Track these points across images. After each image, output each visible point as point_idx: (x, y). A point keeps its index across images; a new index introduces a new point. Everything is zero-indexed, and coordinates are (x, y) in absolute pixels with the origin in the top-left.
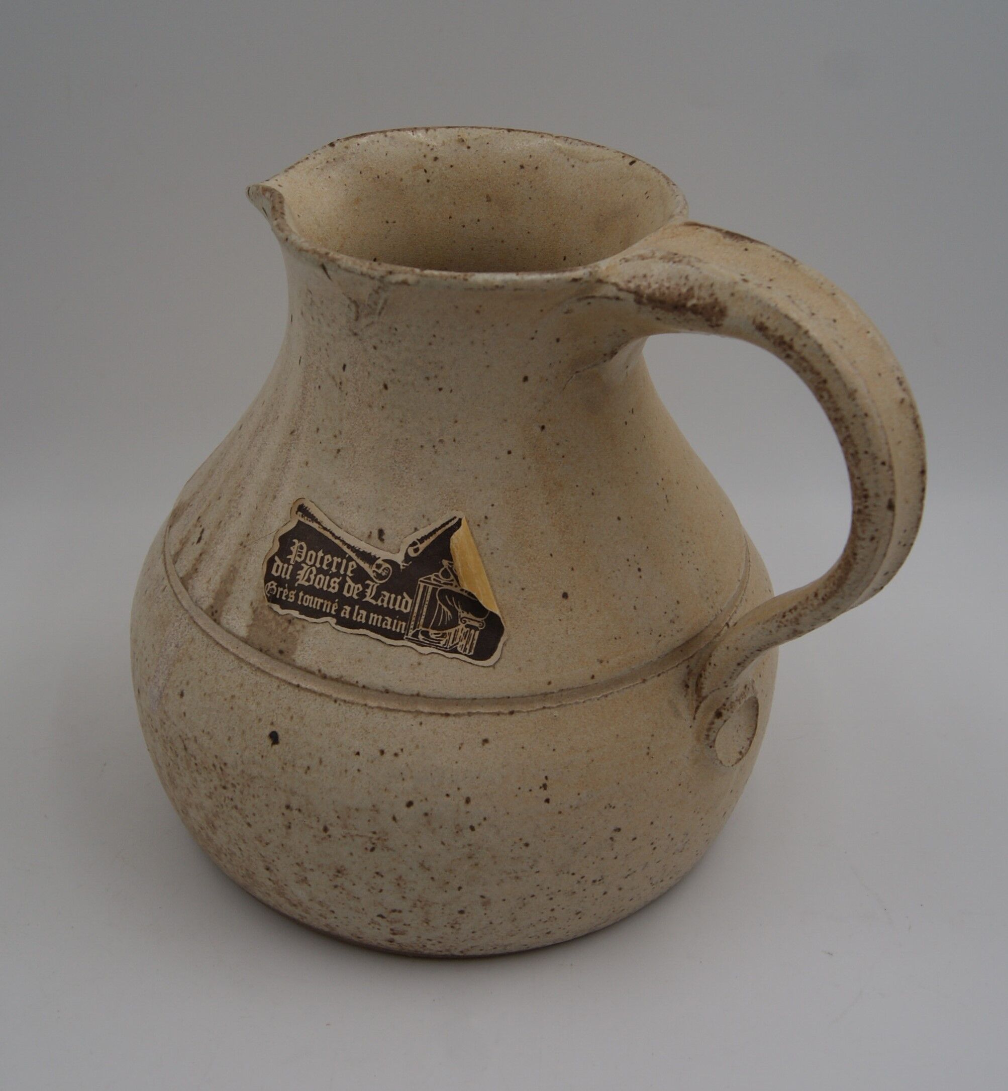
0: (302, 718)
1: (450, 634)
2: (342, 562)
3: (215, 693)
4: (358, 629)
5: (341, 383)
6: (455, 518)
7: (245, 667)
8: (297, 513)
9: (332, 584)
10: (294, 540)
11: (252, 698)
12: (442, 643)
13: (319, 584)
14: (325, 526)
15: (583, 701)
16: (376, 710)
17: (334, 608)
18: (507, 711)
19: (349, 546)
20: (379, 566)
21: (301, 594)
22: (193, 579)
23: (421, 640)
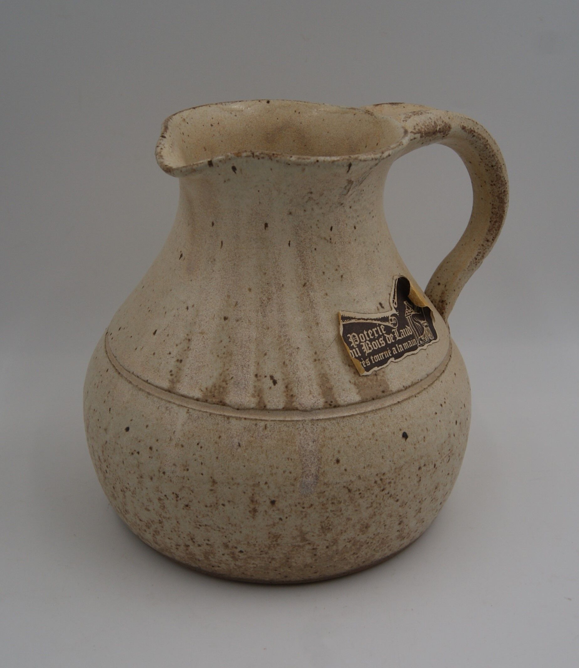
0: (410, 416)
1: (425, 334)
2: (377, 329)
3: (362, 441)
4: (403, 355)
6: (396, 279)
7: (369, 415)
8: (341, 321)
9: (381, 342)
10: (348, 336)
11: (383, 426)
12: (426, 339)
13: (376, 347)
16: (429, 388)
17: (389, 353)
19: (375, 320)
20: (391, 320)
21: (372, 358)
22: (296, 401)
23: (422, 343)
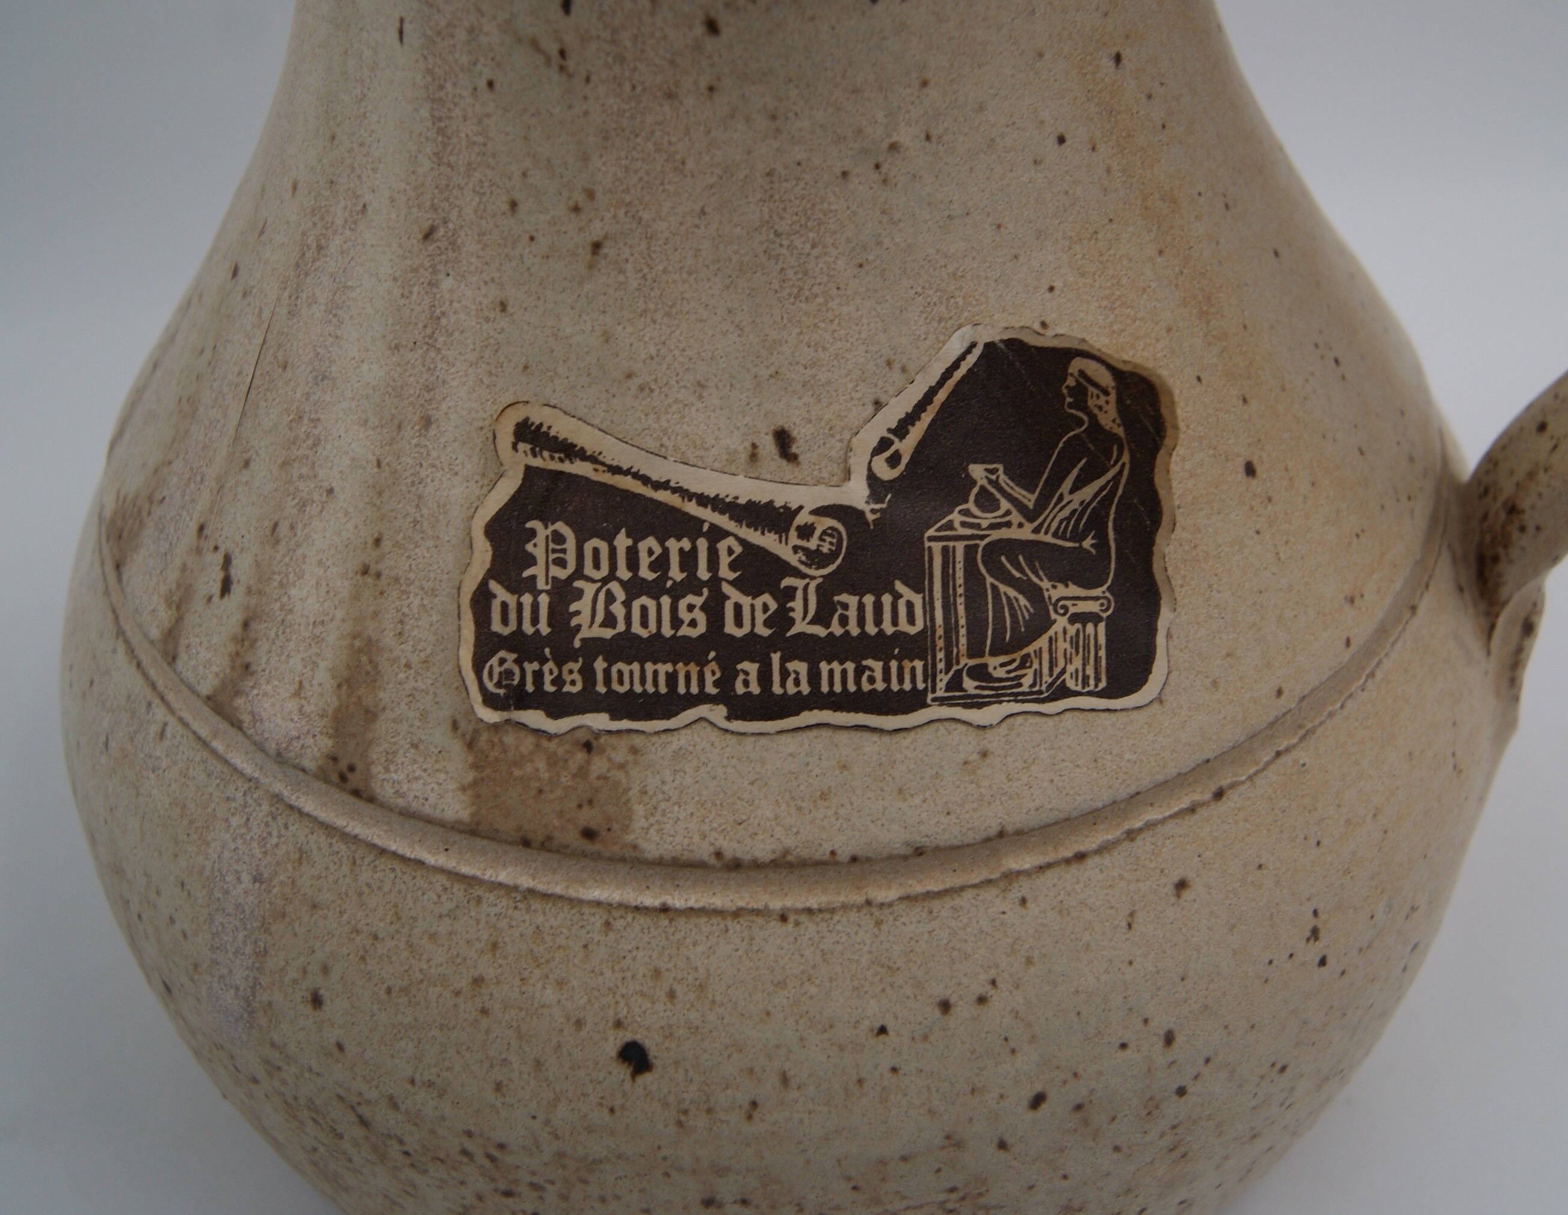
0: (702, 988)
1: (1039, 653)
2: (694, 549)
3: (422, 981)
4: (797, 714)
5: (562, 53)
6: (973, 345)
7: (492, 897)
8: (515, 447)
9: (684, 615)
10: (529, 525)
11: (537, 972)
12: (1027, 681)
13: (644, 624)
14: (615, 463)
15: (1339, 705)
16: (900, 908)
17: (709, 679)
18: (1208, 796)
19: (703, 500)
20: (806, 532)
21: (600, 665)
22: (247, 696)
23: (972, 691)
